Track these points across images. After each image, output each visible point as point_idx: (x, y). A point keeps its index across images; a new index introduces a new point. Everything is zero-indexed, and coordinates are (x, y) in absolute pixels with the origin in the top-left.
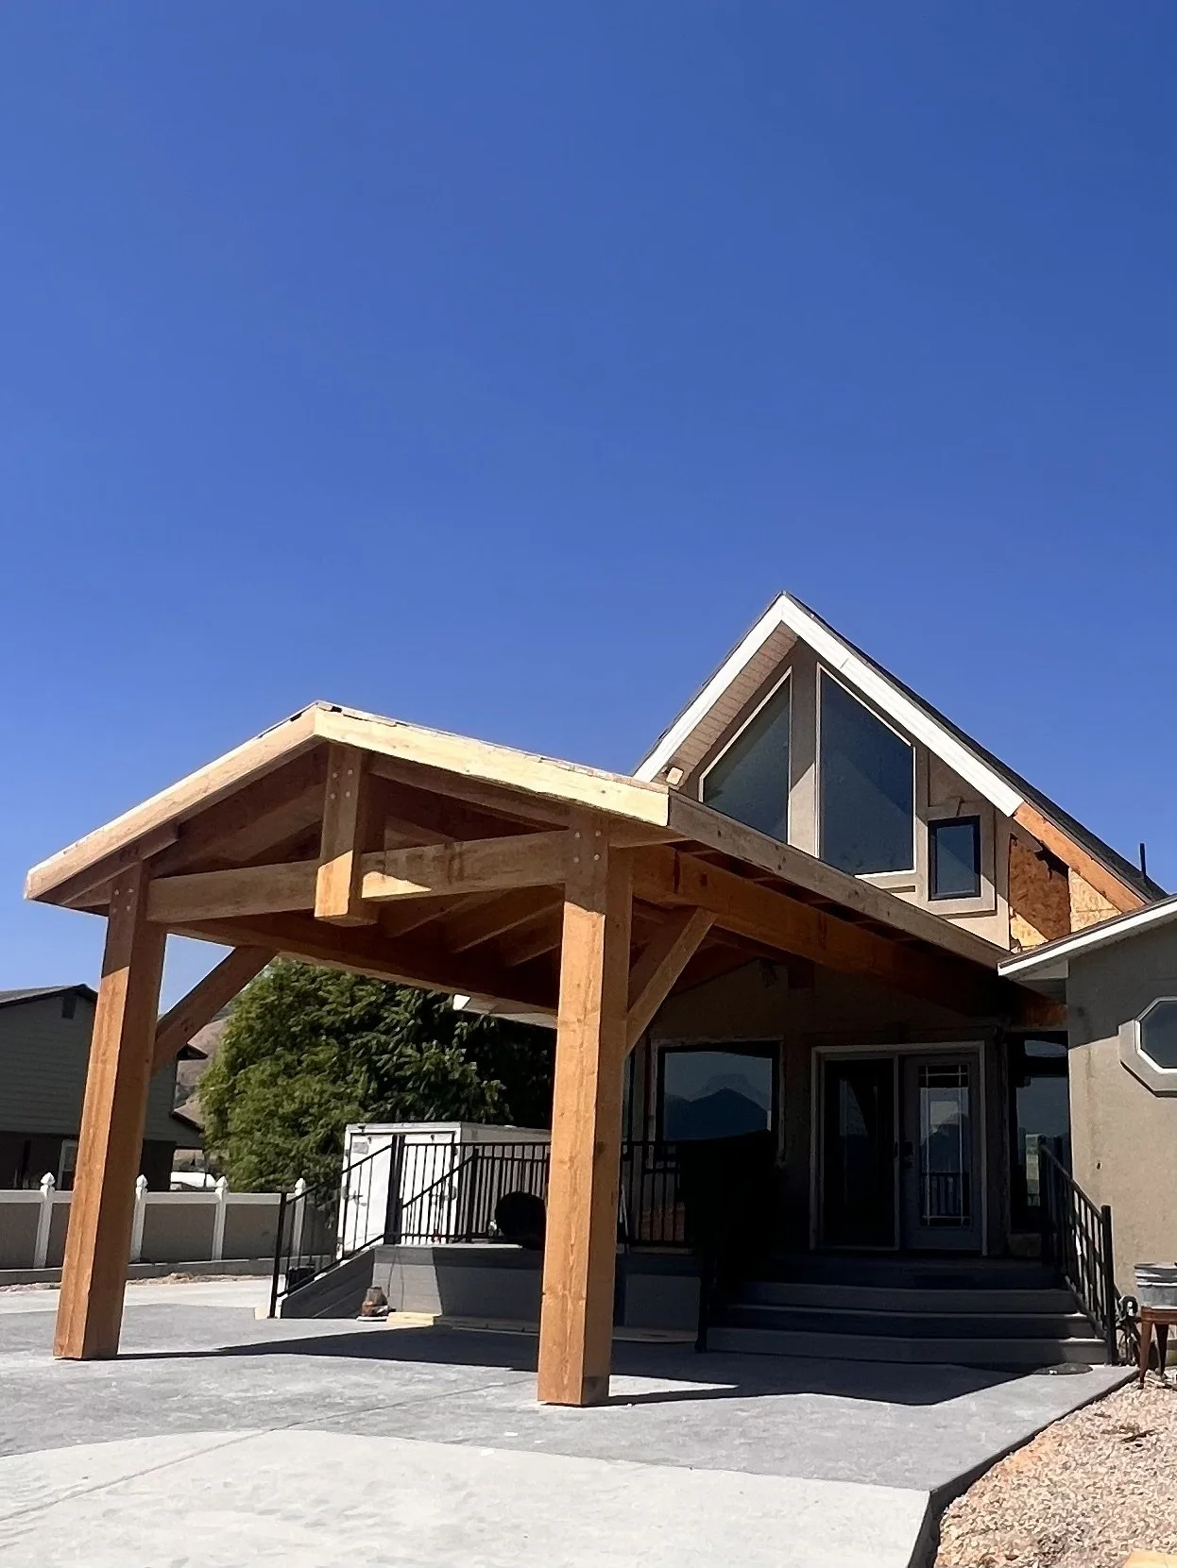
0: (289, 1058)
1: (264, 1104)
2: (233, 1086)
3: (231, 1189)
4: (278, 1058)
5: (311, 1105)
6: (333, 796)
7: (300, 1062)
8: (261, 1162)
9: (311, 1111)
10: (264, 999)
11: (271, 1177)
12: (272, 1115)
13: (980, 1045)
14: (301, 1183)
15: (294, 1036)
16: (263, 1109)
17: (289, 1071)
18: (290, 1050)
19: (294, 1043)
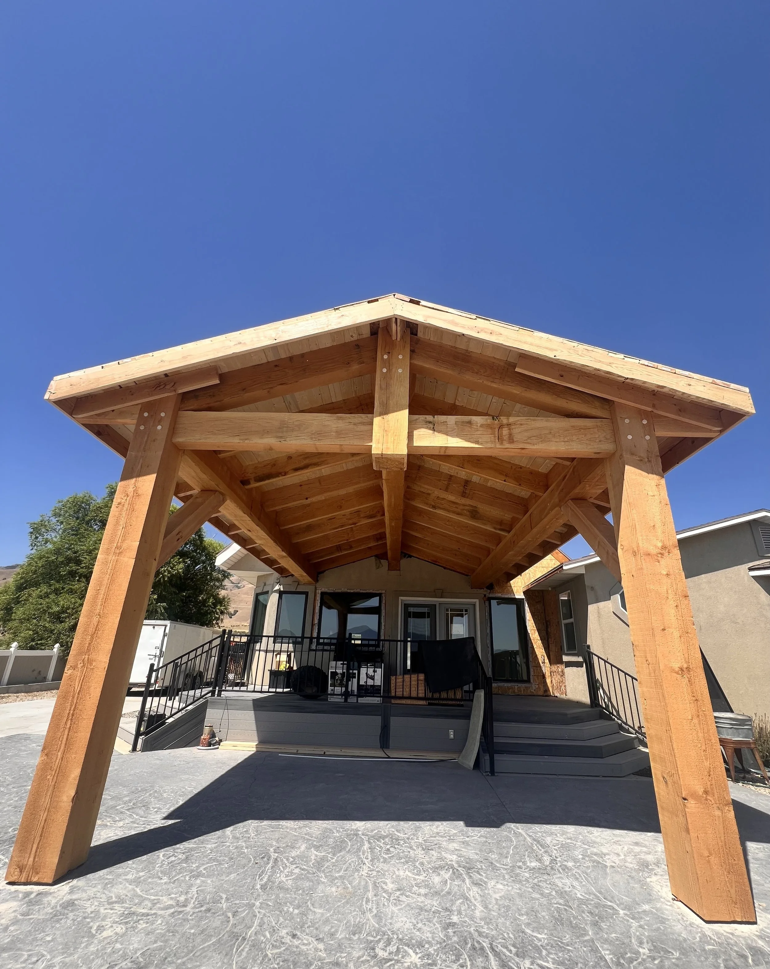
0: (57, 586)
1: (40, 606)
2: (18, 598)
3: (20, 647)
4: (50, 585)
5: (68, 608)
6: (385, 370)
7: (63, 588)
8: (34, 634)
9: (68, 611)
10: (48, 557)
11: (40, 642)
12: (45, 612)
13: (477, 601)
14: (57, 645)
15: (61, 576)
16: (39, 609)
17: (57, 592)
18: (58, 582)
19: (60, 579)
